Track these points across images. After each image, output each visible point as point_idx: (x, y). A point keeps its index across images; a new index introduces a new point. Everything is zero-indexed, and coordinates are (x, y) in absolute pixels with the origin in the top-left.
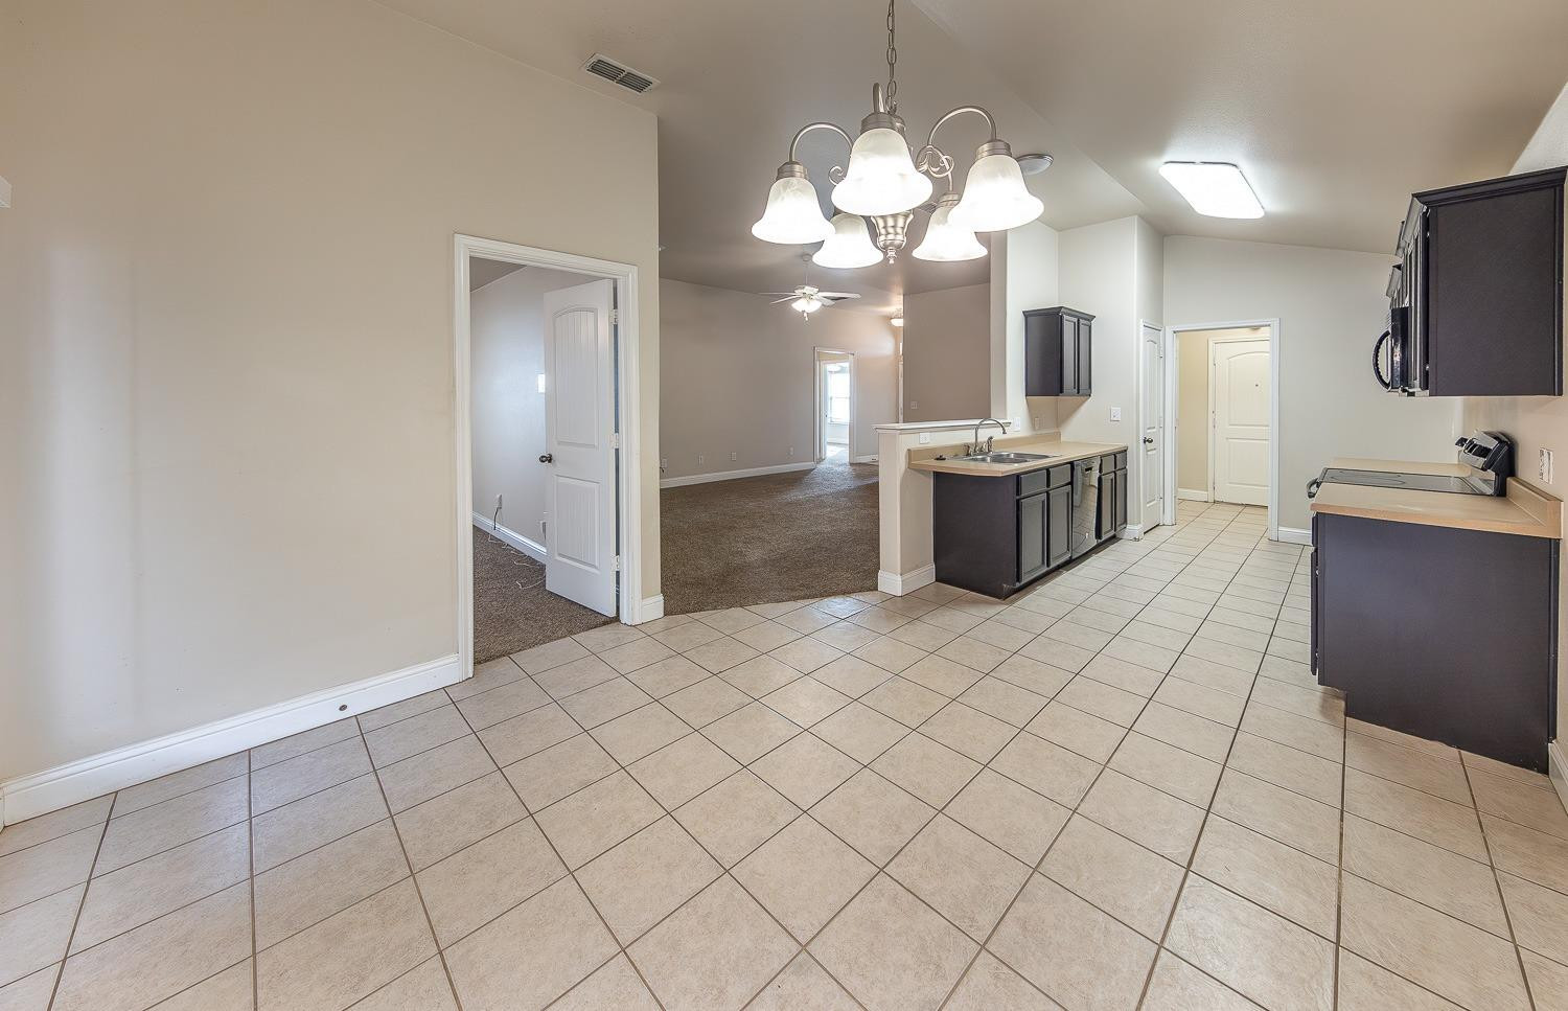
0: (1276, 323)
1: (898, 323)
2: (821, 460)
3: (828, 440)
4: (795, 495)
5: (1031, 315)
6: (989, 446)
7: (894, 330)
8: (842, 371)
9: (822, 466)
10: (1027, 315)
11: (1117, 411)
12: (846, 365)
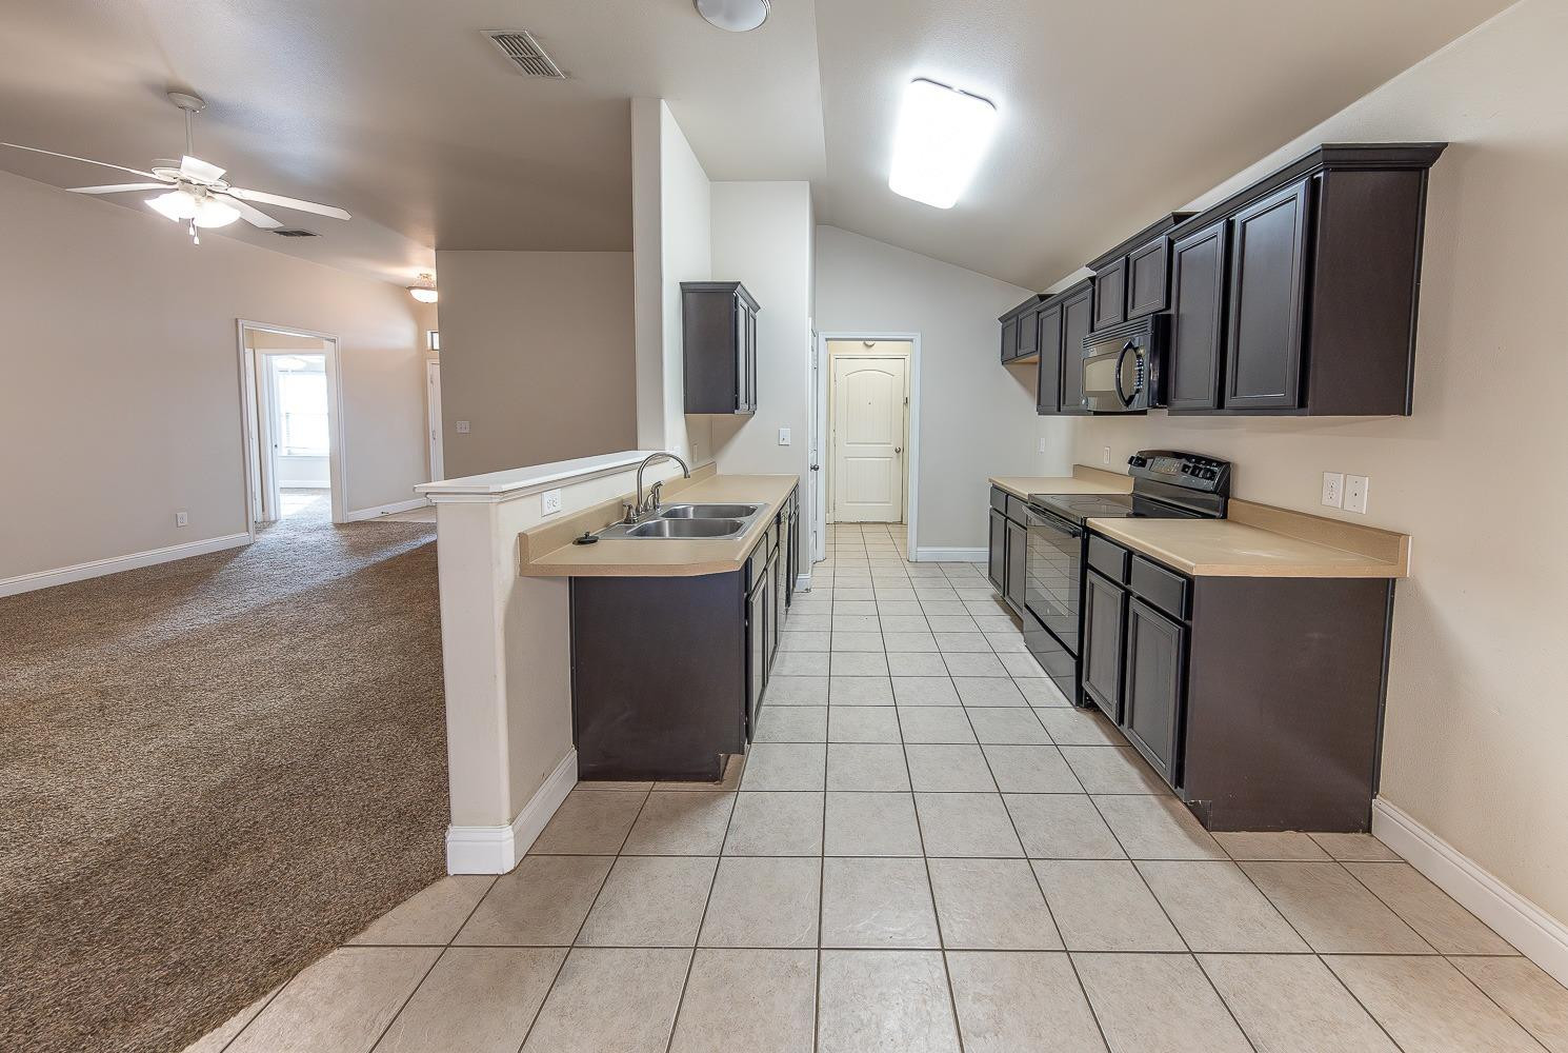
0: (917, 338)
1: (431, 297)
2: (265, 525)
3: (282, 483)
4: (193, 616)
5: (693, 291)
6: (656, 499)
7: (417, 311)
8: (310, 369)
9: (269, 538)
10: (687, 289)
11: (786, 432)
12: (318, 360)
